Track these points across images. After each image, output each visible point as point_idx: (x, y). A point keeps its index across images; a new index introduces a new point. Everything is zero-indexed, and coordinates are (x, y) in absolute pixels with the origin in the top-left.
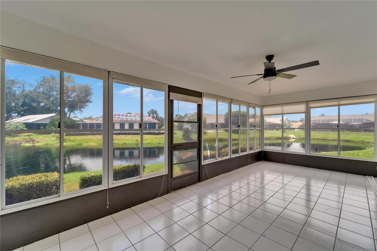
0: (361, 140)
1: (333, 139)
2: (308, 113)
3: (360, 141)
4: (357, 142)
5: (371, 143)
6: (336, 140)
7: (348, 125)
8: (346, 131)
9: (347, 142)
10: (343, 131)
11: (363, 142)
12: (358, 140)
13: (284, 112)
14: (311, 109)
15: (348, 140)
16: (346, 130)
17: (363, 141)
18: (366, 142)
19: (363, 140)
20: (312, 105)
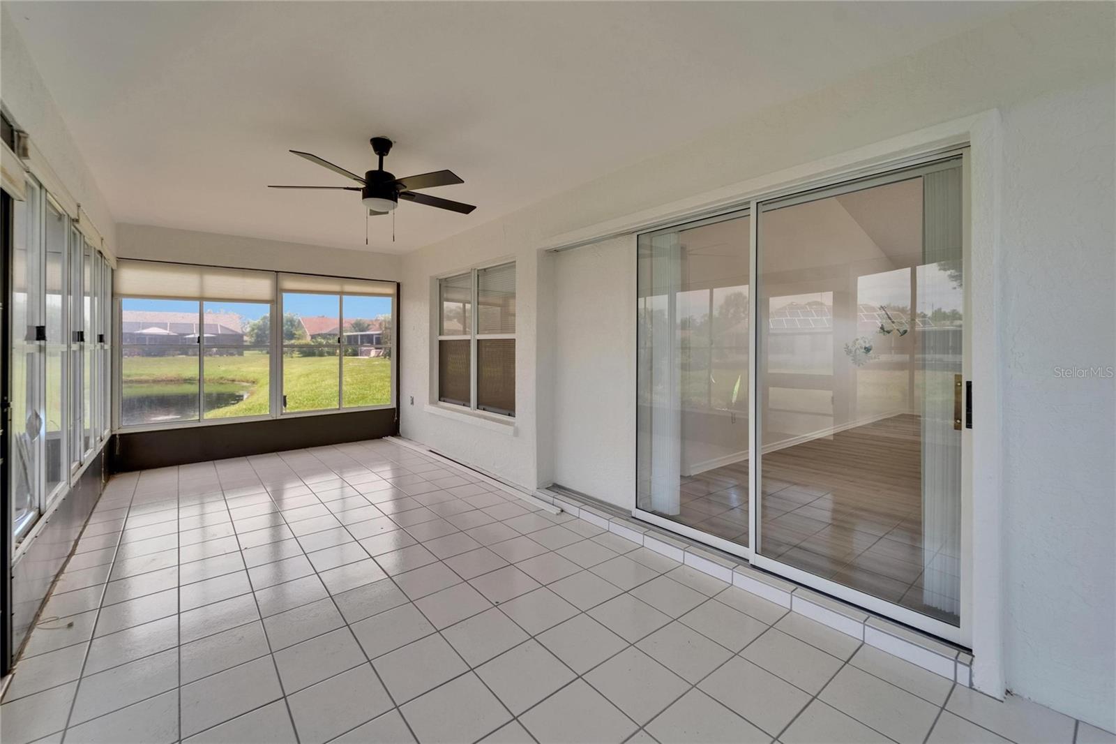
0: (219, 376)
1: (152, 378)
2: (275, 302)
3: (216, 378)
4: (209, 380)
5: (239, 381)
6: (160, 379)
7: (182, 339)
8: (179, 354)
9: (189, 383)
10: (173, 356)
11: (221, 381)
12: (213, 377)
13: (208, 295)
14: (285, 295)
15: (189, 379)
16: (179, 352)
17: (221, 378)
18: (228, 380)
19: (221, 376)
20: (288, 283)
